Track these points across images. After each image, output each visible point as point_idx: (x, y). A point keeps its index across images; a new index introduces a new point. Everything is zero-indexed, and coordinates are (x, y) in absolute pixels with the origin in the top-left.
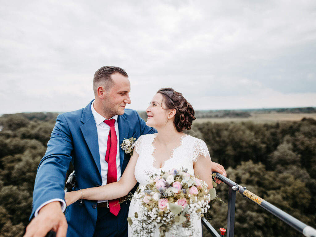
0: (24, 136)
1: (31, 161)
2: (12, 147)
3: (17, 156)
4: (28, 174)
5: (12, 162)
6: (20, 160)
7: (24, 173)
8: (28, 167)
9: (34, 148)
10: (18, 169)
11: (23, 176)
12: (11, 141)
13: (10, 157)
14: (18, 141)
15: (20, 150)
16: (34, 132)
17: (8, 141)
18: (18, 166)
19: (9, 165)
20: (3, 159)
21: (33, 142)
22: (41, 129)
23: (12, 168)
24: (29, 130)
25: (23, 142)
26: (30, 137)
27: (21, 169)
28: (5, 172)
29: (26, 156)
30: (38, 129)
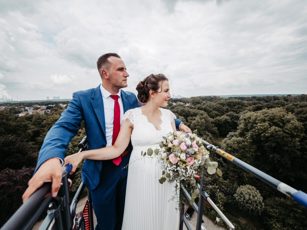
0: (199, 109)
1: (199, 120)
2: (192, 113)
3: (194, 117)
4: (197, 126)
5: (192, 120)
6: (195, 120)
7: (196, 126)
8: (197, 123)
9: (202, 115)
10: (193, 123)
11: (195, 127)
12: (192, 110)
13: (191, 117)
14: (194, 111)
15: (195, 115)
16: (203, 107)
17: (191, 110)
18: (193, 122)
19: (190, 121)
20: (188, 118)
21: (202, 112)
22: (207, 105)
23: (191, 123)
24: (202, 105)
25: (197, 111)
26: (201, 109)
27: (195, 124)
28: (188, 124)
29: (197, 118)
30: (206, 105)
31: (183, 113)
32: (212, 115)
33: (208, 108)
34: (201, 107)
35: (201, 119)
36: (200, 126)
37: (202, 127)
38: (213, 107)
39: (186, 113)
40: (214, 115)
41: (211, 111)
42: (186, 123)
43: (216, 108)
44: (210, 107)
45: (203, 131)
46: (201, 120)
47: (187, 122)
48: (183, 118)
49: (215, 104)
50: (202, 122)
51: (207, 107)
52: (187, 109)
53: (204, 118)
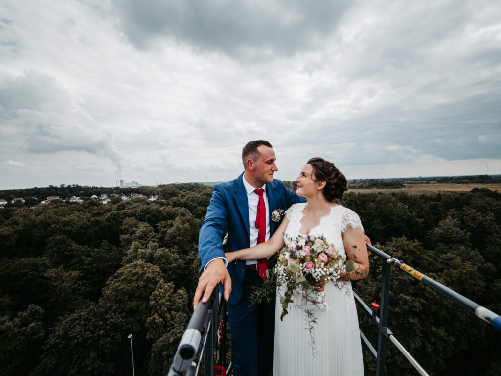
0: (175, 205)
1: (181, 226)
2: (165, 214)
3: (170, 222)
4: (177, 238)
5: (166, 227)
6: (171, 225)
7: (175, 237)
8: (178, 232)
9: (183, 215)
11: (174, 240)
12: (165, 209)
13: (163, 222)
14: (170, 209)
15: (172, 216)
16: (183, 200)
17: (162, 208)
18: (170, 230)
19: (163, 229)
20: (158, 224)
21: (183, 210)
22: (189, 198)
23: (166, 232)
24: (179, 198)
25: (174, 209)
26: (180, 205)
27: (172, 233)
28: (160, 235)
29: (177, 222)
30: (186, 198)
31: (148, 216)
32: (197, 213)
33: (191, 203)
34: (179, 201)
35: (183, 223)
36: (183, 236)
37: (186, 236)
38: (198, 200)
39: (153, 216)
40: (200, 212)
41: (195, 207)
42: (156, 235)
43: (201, 202)
44: (193, 201)
45: (188, 244)
46: (183, 225)
47: (156, 233)
48: (148, 225)
49: (199, 195)
50: (186, 229)
51: (189, 202)
52: (154, 207)
53: (188, 221)
